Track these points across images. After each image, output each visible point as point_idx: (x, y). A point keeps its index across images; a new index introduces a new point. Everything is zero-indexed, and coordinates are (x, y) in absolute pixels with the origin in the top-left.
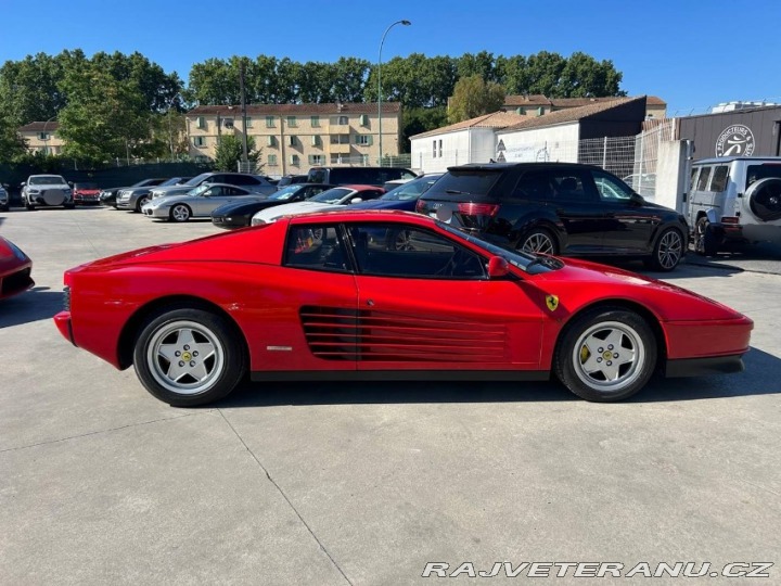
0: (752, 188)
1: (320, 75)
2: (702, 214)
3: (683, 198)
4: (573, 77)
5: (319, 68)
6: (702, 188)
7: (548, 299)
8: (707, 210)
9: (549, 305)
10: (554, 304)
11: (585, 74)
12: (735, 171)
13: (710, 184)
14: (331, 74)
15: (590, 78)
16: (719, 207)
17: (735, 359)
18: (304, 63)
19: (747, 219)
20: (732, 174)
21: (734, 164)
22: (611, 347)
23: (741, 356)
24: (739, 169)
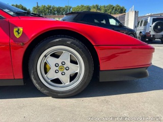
0: (154, 24)
1: (61, 9)
2: (141, 32)
3: (135, 27)
4: (116, 10)
5: (61, 8)
6: (141, 25)
7: (15, 30)
8: (142, 31)
9: (16, 34)
10: (19, 33)
11: (118, 9)
12: (149, 20)
13: (143, 24)
14: (63, 9)
15: (119, 10)
16: (145, 30)
17: (143, 70)
18: (57, 7)
19: (152, 33)
20: (149, 21)
21: (149, 18)
22: (64, 63)
23: (147, 68)
24: (150, 19)
